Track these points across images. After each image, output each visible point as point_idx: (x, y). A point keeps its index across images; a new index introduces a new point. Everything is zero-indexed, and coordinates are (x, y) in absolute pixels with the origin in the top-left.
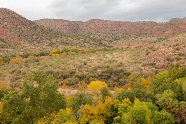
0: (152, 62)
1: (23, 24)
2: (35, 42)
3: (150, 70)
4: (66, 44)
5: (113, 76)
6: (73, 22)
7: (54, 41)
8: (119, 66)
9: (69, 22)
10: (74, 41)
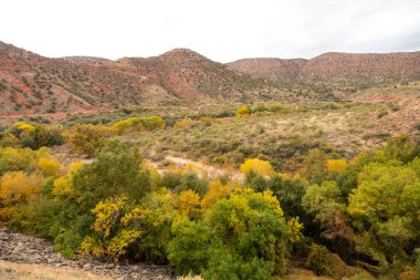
0: (385, 131)
1: (206, 70)
2: (220, 97)
3: (377, 146)
4: (266, 98)
5: (297, 153)
6: (290, 61)
7: (248, 93)
8: (316, 137)
9: (281, 61)
10: (282, 94)
